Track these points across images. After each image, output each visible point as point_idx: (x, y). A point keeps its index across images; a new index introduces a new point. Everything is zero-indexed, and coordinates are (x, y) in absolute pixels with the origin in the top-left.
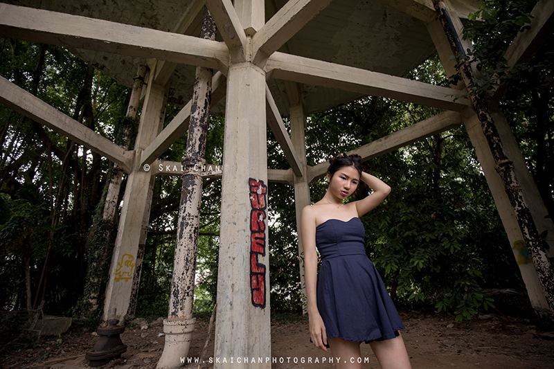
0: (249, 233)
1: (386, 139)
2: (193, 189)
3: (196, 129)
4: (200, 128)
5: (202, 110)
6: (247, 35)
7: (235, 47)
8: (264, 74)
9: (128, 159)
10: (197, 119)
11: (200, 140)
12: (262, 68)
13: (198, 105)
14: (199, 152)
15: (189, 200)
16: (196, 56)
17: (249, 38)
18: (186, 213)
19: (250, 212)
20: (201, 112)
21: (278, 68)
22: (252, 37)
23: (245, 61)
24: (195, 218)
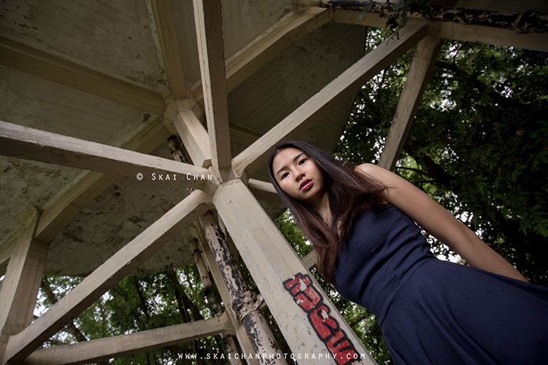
0: (322, 345)
1: (397, 117)
2: (255, 330)
3: (225, 271)
4: (228, 267)
5: (221, 250)
6: (207, 168)
7: (203, 185)
8: (239, 180)
9: (225, 323)
10: (221, 261)
11: (233, 277)
12: (234, 178)
13: (215, 248)
14: (239, 289)
15: (259, 344)
16: (187, 216)
17: (210, 168)
18: (264, 361)
19: (307, 319)
20: (221, 252)
21: (247, 165)
22: (211, 165)
23: (217, 187)
24: (275, 360)
